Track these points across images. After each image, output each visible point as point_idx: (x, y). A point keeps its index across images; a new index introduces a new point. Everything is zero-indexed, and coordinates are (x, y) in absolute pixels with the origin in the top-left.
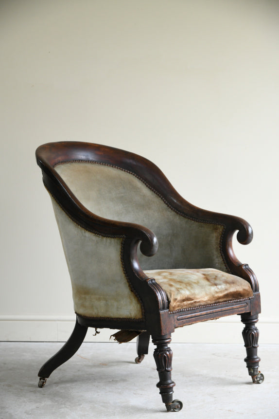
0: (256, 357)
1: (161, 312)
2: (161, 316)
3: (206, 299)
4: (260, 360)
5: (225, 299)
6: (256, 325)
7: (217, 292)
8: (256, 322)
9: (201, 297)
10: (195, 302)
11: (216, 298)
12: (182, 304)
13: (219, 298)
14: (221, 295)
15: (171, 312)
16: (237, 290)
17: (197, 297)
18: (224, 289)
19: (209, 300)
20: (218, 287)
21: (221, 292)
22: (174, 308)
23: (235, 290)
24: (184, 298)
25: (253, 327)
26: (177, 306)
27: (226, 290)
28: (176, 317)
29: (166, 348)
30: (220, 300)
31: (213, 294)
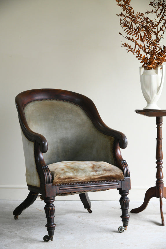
0: (127, 215)
1: (47, 185)
2: (46, 187)
3: (84, 179)
4: (130, 217)
5: (99, 180)
6: (128, 196)
7: (94, 175)
8: (128, 194)
9: (81, 178)
10: (74, 180)
11: (92, 179)
12: (64, 181)
13: (94, 179)
14: (96, 177)
15: (54, 184)
16: (111, 175)
17: (77, 177)
18: (101, 174)
19: (86, 180)
20: (97, 172)
21: (98, 175)
22: (56, 182)
23: (109, 175)
24: (67, 177)
25: (126, 197)
26: (59, 181)
27: (102, 174)
28: (58, 188)
29: (51, 204)
30: (95, 180)
31: (91, 176)
